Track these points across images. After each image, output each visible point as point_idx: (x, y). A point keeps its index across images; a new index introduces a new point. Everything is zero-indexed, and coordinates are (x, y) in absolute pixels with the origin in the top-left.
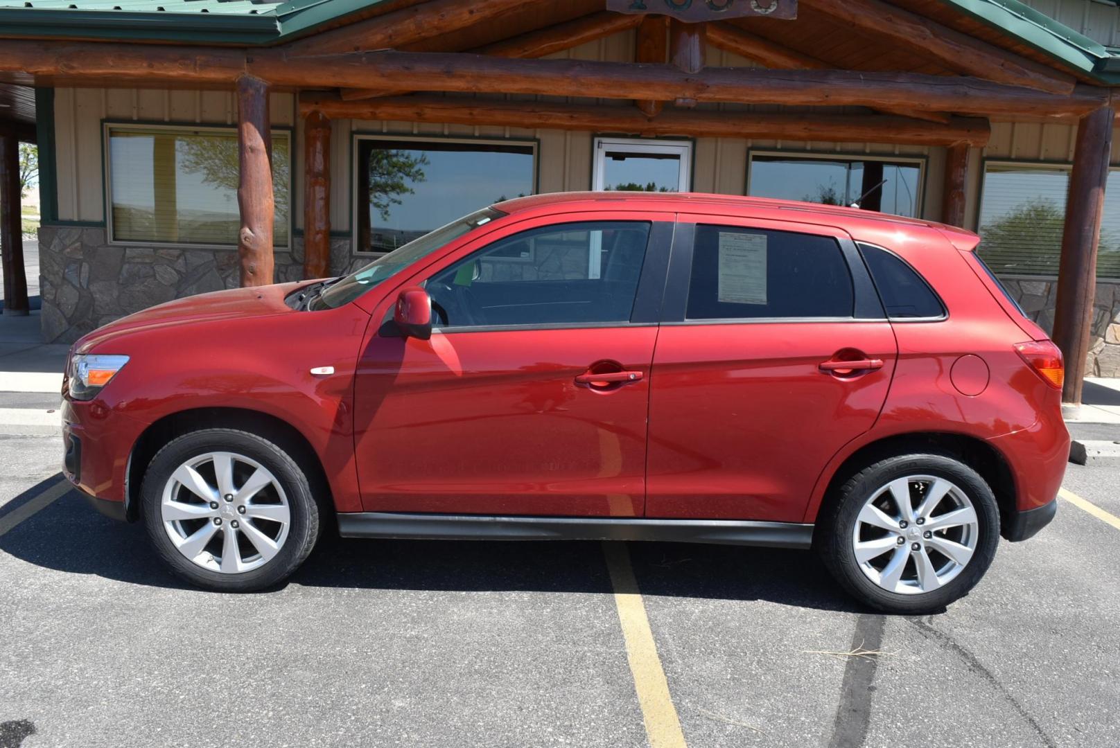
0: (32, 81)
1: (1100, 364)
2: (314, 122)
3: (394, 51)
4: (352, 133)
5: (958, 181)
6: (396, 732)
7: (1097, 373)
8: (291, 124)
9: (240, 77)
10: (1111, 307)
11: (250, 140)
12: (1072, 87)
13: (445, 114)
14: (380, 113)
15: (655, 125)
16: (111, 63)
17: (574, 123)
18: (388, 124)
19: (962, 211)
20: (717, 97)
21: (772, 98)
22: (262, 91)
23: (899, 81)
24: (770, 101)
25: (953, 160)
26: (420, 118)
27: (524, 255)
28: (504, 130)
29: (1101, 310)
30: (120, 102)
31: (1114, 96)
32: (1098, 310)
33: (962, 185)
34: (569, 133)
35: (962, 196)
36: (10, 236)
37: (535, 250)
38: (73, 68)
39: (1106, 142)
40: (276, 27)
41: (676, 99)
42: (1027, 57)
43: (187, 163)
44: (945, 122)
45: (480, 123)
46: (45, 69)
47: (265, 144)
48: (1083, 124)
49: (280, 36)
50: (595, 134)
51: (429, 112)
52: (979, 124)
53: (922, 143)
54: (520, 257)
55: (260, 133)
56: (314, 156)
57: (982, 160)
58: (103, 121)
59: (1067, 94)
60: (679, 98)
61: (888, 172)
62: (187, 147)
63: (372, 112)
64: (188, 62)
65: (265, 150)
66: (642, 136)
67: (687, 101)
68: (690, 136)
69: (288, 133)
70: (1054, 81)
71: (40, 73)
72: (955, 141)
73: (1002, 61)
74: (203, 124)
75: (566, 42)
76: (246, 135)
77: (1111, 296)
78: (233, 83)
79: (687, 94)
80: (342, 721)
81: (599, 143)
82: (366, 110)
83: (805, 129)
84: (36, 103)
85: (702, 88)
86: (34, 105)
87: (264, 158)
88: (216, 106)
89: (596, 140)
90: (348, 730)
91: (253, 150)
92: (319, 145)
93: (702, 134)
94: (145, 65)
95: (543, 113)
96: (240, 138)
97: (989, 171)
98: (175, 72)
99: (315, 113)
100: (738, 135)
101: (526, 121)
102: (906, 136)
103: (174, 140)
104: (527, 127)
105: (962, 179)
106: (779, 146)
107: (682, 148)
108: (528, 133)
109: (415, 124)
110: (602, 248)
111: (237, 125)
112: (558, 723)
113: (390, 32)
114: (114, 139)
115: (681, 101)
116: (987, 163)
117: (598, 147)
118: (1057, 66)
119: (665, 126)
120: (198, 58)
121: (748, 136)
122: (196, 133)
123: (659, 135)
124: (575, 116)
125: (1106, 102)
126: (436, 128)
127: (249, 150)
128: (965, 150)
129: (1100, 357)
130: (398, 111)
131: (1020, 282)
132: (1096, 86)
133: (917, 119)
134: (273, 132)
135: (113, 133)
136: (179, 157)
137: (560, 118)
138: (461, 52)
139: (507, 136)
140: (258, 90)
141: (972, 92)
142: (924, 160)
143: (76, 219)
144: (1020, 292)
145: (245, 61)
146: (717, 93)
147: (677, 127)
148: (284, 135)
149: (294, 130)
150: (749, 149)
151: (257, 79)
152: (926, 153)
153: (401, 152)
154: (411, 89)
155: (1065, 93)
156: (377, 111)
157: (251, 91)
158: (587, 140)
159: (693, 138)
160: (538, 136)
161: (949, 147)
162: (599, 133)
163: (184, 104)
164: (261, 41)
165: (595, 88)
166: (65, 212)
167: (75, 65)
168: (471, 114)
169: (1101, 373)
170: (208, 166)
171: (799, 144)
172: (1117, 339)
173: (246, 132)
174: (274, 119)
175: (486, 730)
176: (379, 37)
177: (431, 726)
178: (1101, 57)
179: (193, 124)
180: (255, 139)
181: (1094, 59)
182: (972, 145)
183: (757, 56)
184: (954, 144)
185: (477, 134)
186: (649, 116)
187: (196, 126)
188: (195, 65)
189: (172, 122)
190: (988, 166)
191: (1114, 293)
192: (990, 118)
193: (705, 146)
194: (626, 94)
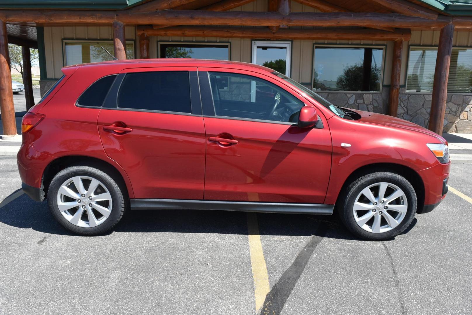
0: (35, 25)
1: (457, 128)
2: (142, 37)
3: (172, 10)
4: (158, 42)
5: (398, 55)
6: (167, 239)
7: (456, 131)
8: (134, 39)
9: (114, 22)
10: (462, 104)
11: (118, 46)
12: (437, 16)
13: (193, 33)
14: (168, 33)
15: (276, 35)
16: (66, 18)
17: (244, 35)
18: (172, 38)
19: (400, 67)
20: (296, 24)
21: (317, 24)
22: (122, 27)
23: (367, 16)
24: (317, 25)
25: (396, 46)
26: (184, 35)
27: (225, 88)
28: (217, 39)
29: (458, 106)
30: (69, 32)
31: (454, 20)
32: (457, 106)
33: (400, 56)
34: (242, 39)
35: (400, 61)
36: (28, 85)
37: (230, 86)
38: (52, 20)
39: (451, 38)
40: (126, 2)
41: (280, 25)
42: (418, 5)
43: (94, 55)
44: (393, 31)
45: (208, 36)
46: (41, 21)
47: (124, 47)
48: (442, 31)
49: (128, 5)
50: (253, 39)
51: (187, 33)
52: (407, 31)
53: (384, 40)
54: (224, 89)
55: (122, 42)
56: (143, 51)
57: (409, 46)
58: (62, 39)
59: (435, 19)
60: (281, 25)
61: (374, 52)
62: (94, 48)
63: (165, 33)
64: (94, 17)
65: (124, 49)
66: (271, 40)
67: (284, 26)
68: (290, 39)
69: (133, 42)
70: (429, 14)
71: (40, 22)
72: (397, 39)
73: (408, 7)
74: (100, 40)
75: (240, 3)
76: (116, 44)
77: (462, 100)
78: (111, 24)
79: (284, 24)
80: (150, 235)
81: (254, 43)
82: (163, 33)
83: (336, 35)
84: (37, 33)
85: (290, 21)
86: (36, 34)
87: (123, 52)
88: (105, 32)
89: (253, 42)
90: (152, 238)
91: (119, 49)
92: (145, 47)
93: (295, 39)
94: (78, 18)
95: (231, 32)
96: (114, 44)
97: (411, 50)
98: (89, 20)
99: (143, 34)
100: (309, 38)
101: (225, 35)
102: (376, 37)
103: (89, 46)
104: (226, 37)
105: (400, 54)
106: (326, 43)
107: (288, 44)
108: (226, 40)
109: (182, 37)
110: (256, 85)
111: (113, 40)
112: (220, 237)
113: (169, 2)
114: (66, 46)
115: (282, 26)
116: (411, 47)
117: (254, 45)
118: (431, 8)
119: (280, 35)
120: (98, 15)
121: (313, 39)
122: (98, 43)
123: (278, 39)
124: (244, 32)
125: (451, 22)
126: (190, 39)
127: (118, 50)
128: (401, 42)
129: (457, 125)
130: (175, 32)
131: (425, 95)
132: (447, 16)
133: (382, 30)
134: (127, 42)
135: (66, 44)
136: (91, 52)
137: (238, 34)
138: (196, 9)
139: (218, 41)
140: (120, 26)
141: (396, 20)
142: (385, 47)
143: (53, 78)
144: (424, 99)
145: (115, 15)
146: (296, 22)
147: (284, 36)
148: (132, 43)
149: (135, 41)
150: (314, 44)
151: (120, 22)
152: (386, 44)
153: (181, 48)
154: (178, 24)
155: (434, 19)
156: (167, 33)
157: (118, 27)
158: (249, 42)
159: (292, 40)
160: (230, 41)
161: (395, 41)
162: (254, 39)
163: (93, 32)
164: (121, 8)
165: (248, 22)
166: (49, 75)
167: (52, 19)
168: (203, 33)
169: (458, 131)
170: (104, 56)
171: (334, 42)
172: (464, 118)
173: (116, 42)
174: (127, 37)
175: (196, 238)
176: (165, 5)
177: (179, 237)
178: (448, 4)
179: (96, 39)
180: (120, 45)
181: (445, 5)
182: (404, 40)
183: (316, 6)
184: (397, 40)
185: (206, 41)
186: (274, 32)
187: (98, 40)
188: (97, 17)
189: (89, 39)
190: (411, 48)
191: (463, 99)
192: (411, 29)
193: (297, 43)
194: (260, 24)
